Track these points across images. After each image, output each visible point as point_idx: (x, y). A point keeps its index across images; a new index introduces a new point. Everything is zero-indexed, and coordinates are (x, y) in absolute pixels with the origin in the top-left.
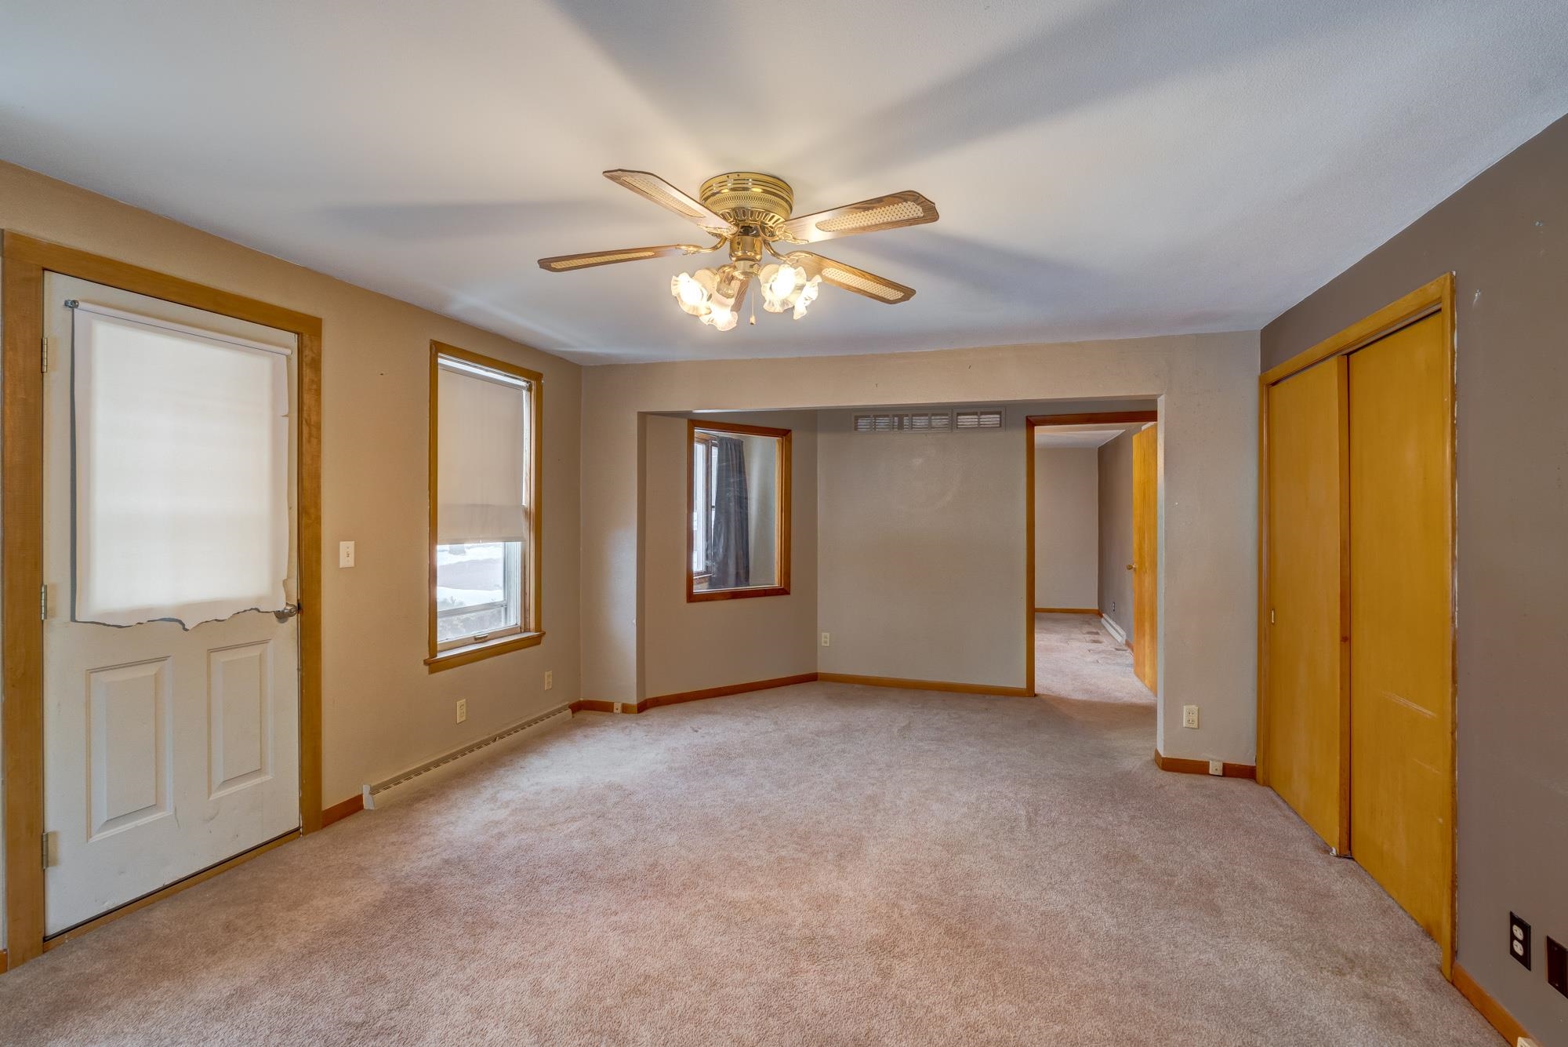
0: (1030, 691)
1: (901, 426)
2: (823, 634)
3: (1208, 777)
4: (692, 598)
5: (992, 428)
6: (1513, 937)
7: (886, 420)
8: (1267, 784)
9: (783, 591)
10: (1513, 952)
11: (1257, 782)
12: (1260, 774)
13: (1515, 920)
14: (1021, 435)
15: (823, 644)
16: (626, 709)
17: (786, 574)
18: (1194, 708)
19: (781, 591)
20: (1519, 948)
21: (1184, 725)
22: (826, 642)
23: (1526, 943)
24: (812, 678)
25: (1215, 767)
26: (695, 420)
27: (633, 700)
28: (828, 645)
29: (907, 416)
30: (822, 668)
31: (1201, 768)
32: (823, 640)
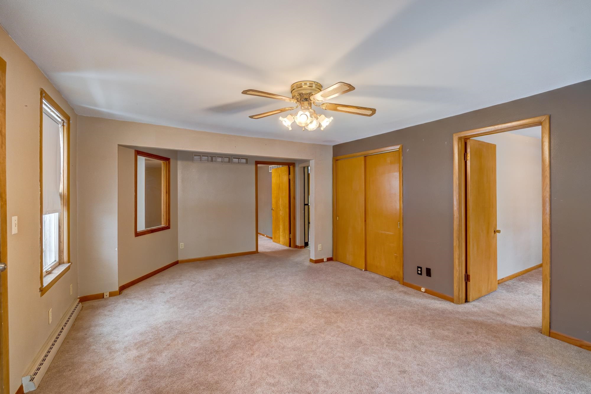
0: (256, 252)
1: (212, 161)
2: (181, 244)
3: (324, 263)
4: (137, 234)
5: (243, 163)
6: (418, 270)
7: (206, 157)
8: (336, 261)
9: (168, 228)
10: (418, 273)
11: (334, 261)
12: (334, 258)
13: (418, 267)
14: (254, 167)
15: (181, 248)
16: (112, 294)
17: (169, 220)
18: (321, 245)
19: (167, 227)
20: (419, 272)
21: (319, 250)
22: (182, 247)
23: (421, 271)
24: (177, 263)
25: (325, 260)
26: (138, 151)
27: (117, 289)
28: (183, 248)
29: (215, 157)
30: (180, 258)
31: (321, 261)
32: (181, 246)
